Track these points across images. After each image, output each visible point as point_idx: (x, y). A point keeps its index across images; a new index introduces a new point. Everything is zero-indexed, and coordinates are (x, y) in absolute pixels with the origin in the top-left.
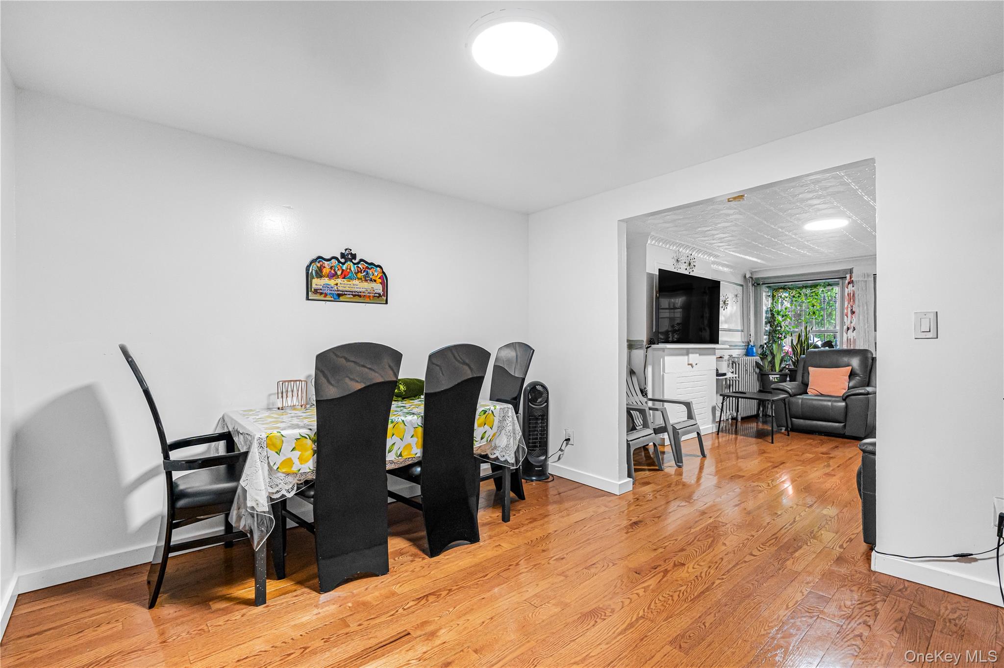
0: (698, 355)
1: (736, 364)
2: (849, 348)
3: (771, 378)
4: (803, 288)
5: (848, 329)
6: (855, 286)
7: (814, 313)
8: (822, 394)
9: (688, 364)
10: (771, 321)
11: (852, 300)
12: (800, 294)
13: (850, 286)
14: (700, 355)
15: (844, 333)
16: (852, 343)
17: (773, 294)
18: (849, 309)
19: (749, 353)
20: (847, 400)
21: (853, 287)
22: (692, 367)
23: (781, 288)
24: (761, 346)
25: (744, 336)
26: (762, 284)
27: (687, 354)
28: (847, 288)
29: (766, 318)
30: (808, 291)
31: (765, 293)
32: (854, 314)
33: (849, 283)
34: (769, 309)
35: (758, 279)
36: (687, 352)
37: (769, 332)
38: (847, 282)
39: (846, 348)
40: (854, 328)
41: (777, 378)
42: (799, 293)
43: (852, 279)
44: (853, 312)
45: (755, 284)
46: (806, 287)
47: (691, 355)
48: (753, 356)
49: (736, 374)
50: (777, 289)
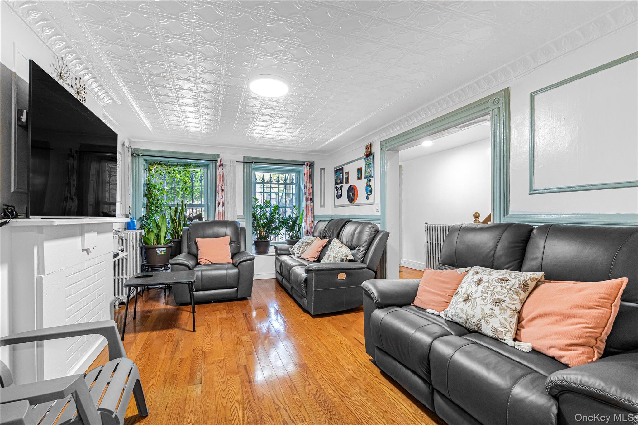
0: (96, 233)
1: (122, 240)
2: (220, 220)
3: (158, 251)
4: (177, 166)
5: (219, 204)
6: (224, 168)
7: (186, 189)
8: (212, 263)
9: (83, 250)
10: (148, 194)
11: (222, 180)
12: (175, 171)
13: (221, 168)
14: (98, 233)
15: (217, 207)
16: (222, 216)
17: (149, 168)
18: (220, 188)
19: (130, 227)
20: (239, 266)
21: (223, 169)
22: (88, 253)
23: (157, 163)
24: (140, 218)
25: (122, 209)
26: (142, 155)
27: (82, 234)
28: (219, 169)
29: (144, 191)
30: (181, 169)
31: (142, 165)
32: (223, 192)
33: (220, 166)
34: (146, 182)
35: (136, 150)
36: (82, 230)
37: (147, 205)
38: (218, 164)
39: (218, 220)
40: (223, 203)
41: (163, 250)
42: (174, 169)
43: (222, 163)
44: (222, 190)
45: (135, 155)
46: (180, 165)
47: (87, 235)
48: (134, 229)
49: (126, 252)
50: (153, 164)
